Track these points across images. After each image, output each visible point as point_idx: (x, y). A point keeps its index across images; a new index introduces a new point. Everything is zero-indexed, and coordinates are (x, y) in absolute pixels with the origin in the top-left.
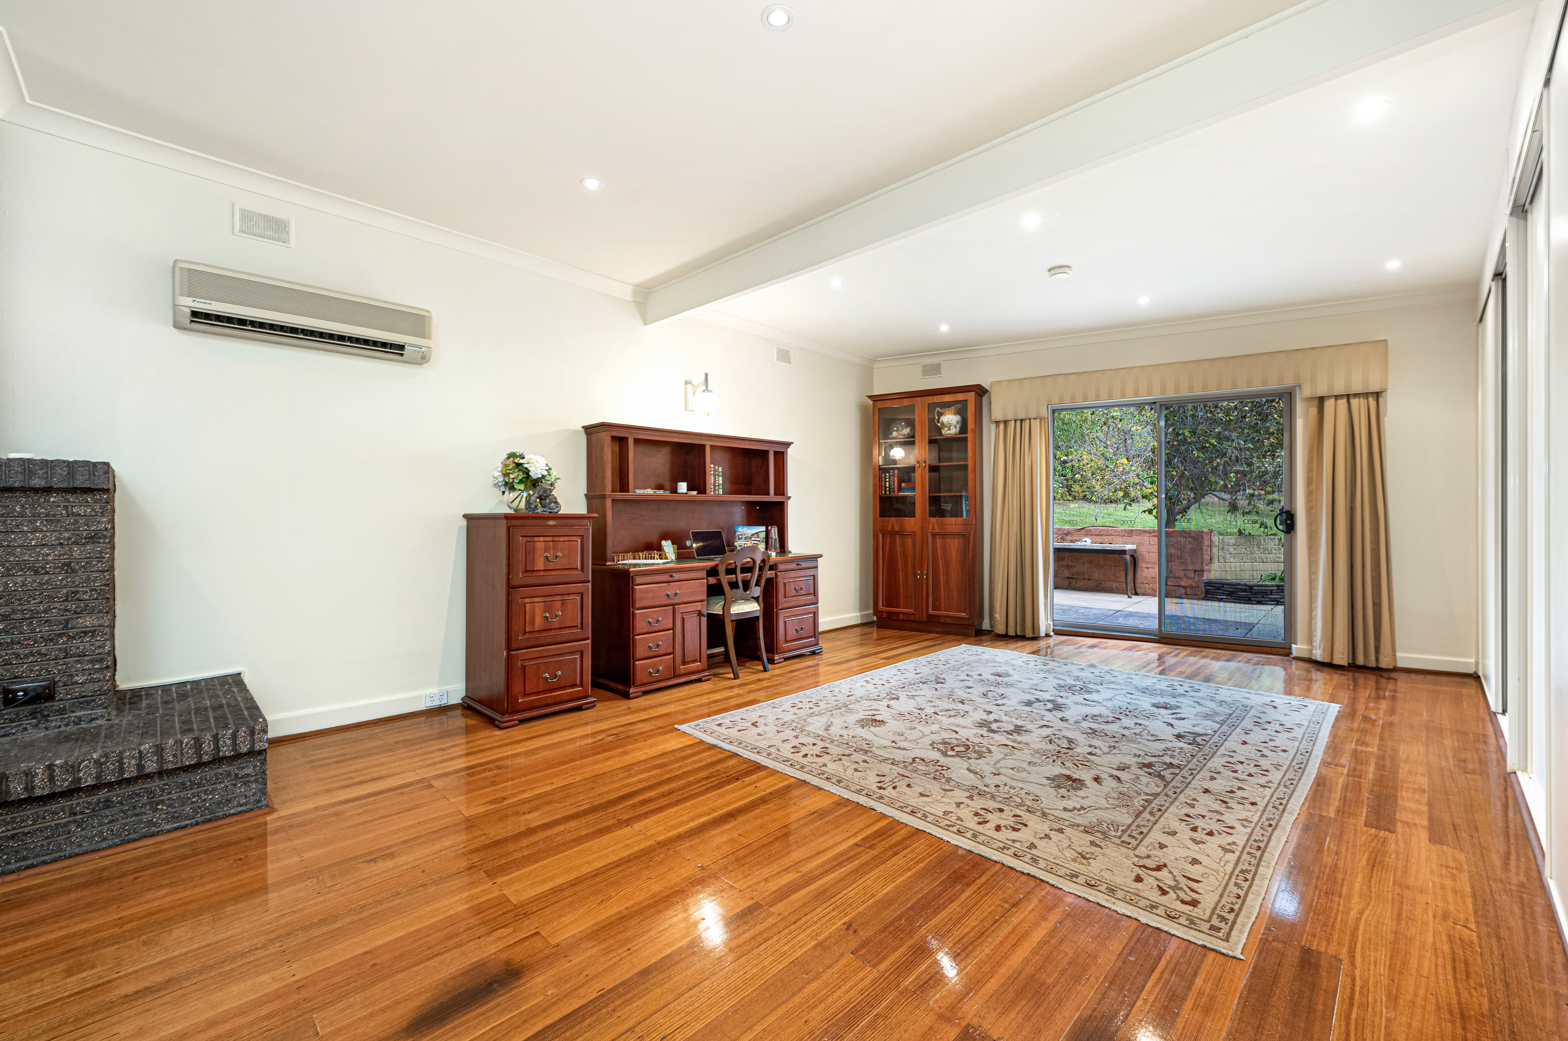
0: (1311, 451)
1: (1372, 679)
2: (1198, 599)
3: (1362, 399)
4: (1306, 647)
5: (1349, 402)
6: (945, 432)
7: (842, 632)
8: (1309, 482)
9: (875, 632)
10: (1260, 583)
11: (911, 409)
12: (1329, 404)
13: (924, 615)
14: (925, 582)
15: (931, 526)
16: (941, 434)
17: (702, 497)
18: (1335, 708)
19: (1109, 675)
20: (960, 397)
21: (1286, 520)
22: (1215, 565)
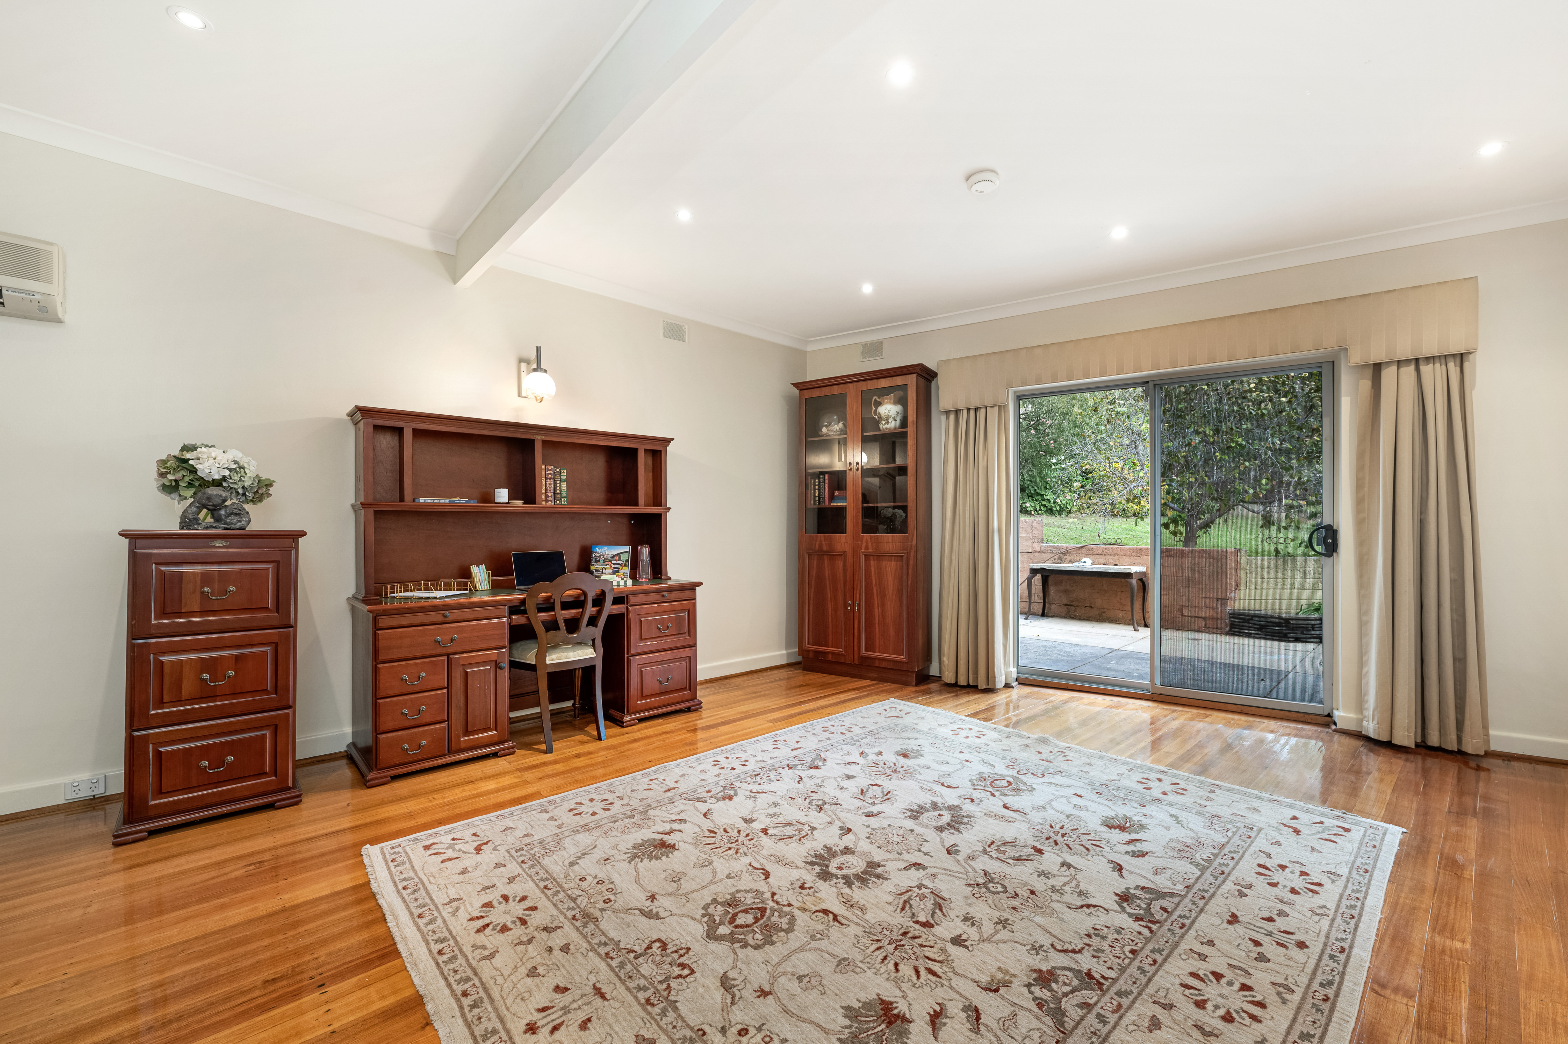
0: (1361, 441)
1: (1452, 768)
2: (1222, 634)
3: (1437, 365)
4: (1353, 716)
5: (1418, 370)
6: (883, 426)
7: (754, 676)
8: (1359, 484)
9: (800, 677)
10: (1300, 615)
11: (842, 398)
12: (1388, 375)
13: (856, 657)
14: (857, 614)
15: (864, 544)
16: (880, 430)
17: (530, 508)
18: (1395, 834)
19: (1061, 758)
20: (899, 381)
21: (1325, 539)
22: (1243, 592)
